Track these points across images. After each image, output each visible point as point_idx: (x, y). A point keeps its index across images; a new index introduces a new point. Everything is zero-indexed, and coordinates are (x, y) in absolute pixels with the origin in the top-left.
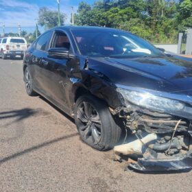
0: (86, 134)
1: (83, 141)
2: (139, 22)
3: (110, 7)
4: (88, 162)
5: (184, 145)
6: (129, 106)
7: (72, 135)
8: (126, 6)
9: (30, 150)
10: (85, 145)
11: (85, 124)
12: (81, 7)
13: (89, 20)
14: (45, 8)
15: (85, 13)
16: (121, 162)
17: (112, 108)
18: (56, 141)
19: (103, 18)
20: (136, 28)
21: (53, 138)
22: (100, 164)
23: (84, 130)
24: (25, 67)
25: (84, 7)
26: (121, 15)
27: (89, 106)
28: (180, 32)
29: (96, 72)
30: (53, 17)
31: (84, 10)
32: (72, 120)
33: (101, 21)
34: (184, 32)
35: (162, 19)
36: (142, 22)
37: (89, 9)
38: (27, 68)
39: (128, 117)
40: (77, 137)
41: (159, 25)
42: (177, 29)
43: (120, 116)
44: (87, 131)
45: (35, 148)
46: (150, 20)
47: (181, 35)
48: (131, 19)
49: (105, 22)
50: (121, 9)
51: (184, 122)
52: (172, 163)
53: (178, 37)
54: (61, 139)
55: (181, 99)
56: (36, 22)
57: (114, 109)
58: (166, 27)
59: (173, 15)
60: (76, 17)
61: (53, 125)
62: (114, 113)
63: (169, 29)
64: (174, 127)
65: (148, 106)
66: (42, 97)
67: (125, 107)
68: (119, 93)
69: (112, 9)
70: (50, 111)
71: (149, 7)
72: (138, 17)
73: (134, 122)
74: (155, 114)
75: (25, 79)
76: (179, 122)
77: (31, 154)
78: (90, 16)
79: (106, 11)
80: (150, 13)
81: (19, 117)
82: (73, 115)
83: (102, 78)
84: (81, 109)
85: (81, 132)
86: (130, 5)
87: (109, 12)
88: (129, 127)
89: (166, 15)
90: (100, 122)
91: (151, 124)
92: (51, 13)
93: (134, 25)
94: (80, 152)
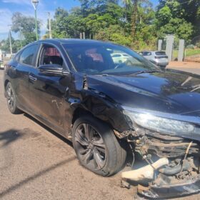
0: (87, 158)
1: (83, 166)
2: (119, 28)
3: (88, 13)
4: (94, 192)
5: (194, 166)
6: (137, 129)
7: (70, 160)
8: (104, 13)
9: (25, 182)
10: (86, 171)
11: (85, 147)
12: (58, 13)
13: (67, 26)
14: (19, 14)
15: (62, 19)
16: (128, 188)
17: (117, 130)
18: (53, 168)
19: (82, 25)
20: (116, 35)
21: (50, 165)
22: (107, 193)
23: (84, 154)
24: (6, 82)
25: (61, 13)
26: (100, 21)
27: (90, 128)
28: (159, 39)
29: (97, 92)
30: (28, 23)
31: (61, 15)
32: (70, 143)
33: (79, 27)
34: (163, 39)
35: (141, 25)
36: (121, 28)
37: (66, 14)
38: (9, 83)
39: (138, 141)
40: (76, 162)
41: (138, 32)
42: (156, 36)
43: (129, 141)
44: (87, 155)
45: (31, 179)
46: (129, 27)
47: (160, 41)
48: (111, 26)
49: (84, 29)
50: (100, 15)
51: (195, 144)
52: (184, 188)
53: (157, 44)
54: (58, 165)
55: (191, 121)
56: (10, 28)
57: (120, 132)
58: (145, 34)
59: (151, 21)
60: (53, 23)
61: (46, 149)
62: (121, 137)
63: (148, 35)
64: (186, 149)
65: (158, 129)
66: (27, 115)
67: (133, 130)
68: (125, 116)
69: (91, 15)
70: (40, 131)
71: (128, 14)
72: (117, 23)
73: (145, 147)
74: (166, 138)
75: (6, 95)
76: (191, 144)
77: (27, 186)
78: (68, 22)
79: (84, 17)
80: (129, 19)
81: (5, 141)
82: (70, 137)
83: (105, 99)
84: (80, 131)
85: (81, 156)
86: (108, 12)
87: (87, 18)
88: (138, 151)
89: (144, 21)
90: (104, 146)
91: (163, 149)
92: (25, 19)
93: (114, 32)
94: (83, 180)
